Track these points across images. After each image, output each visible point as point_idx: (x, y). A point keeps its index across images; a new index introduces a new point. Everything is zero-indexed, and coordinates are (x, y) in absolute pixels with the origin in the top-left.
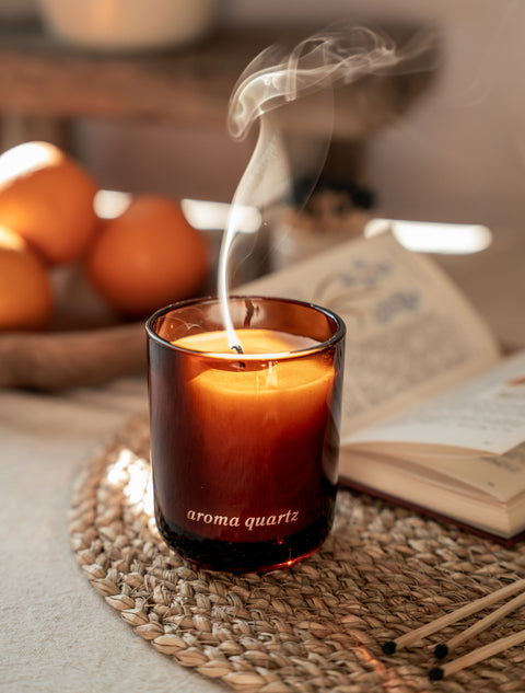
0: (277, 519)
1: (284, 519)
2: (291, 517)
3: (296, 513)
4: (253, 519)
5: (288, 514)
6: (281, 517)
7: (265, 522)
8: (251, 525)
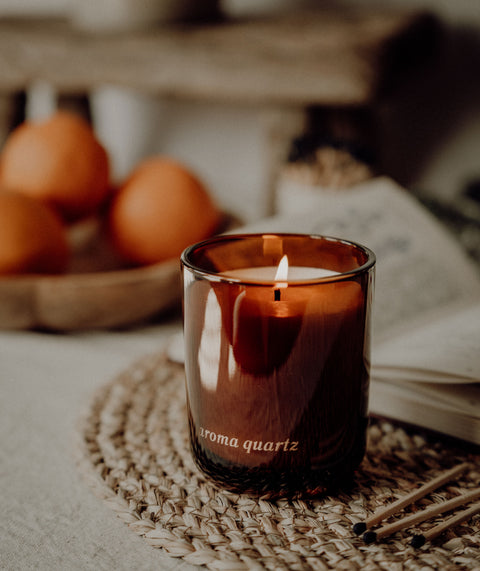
0: (274, 446)
1: (282, 447)
2: (289, 446)
3: (296, 444)
4: (251, 442)
5: (287, 443)
6: (278, 444)
7: (262, 447)
8: (249, 448)
